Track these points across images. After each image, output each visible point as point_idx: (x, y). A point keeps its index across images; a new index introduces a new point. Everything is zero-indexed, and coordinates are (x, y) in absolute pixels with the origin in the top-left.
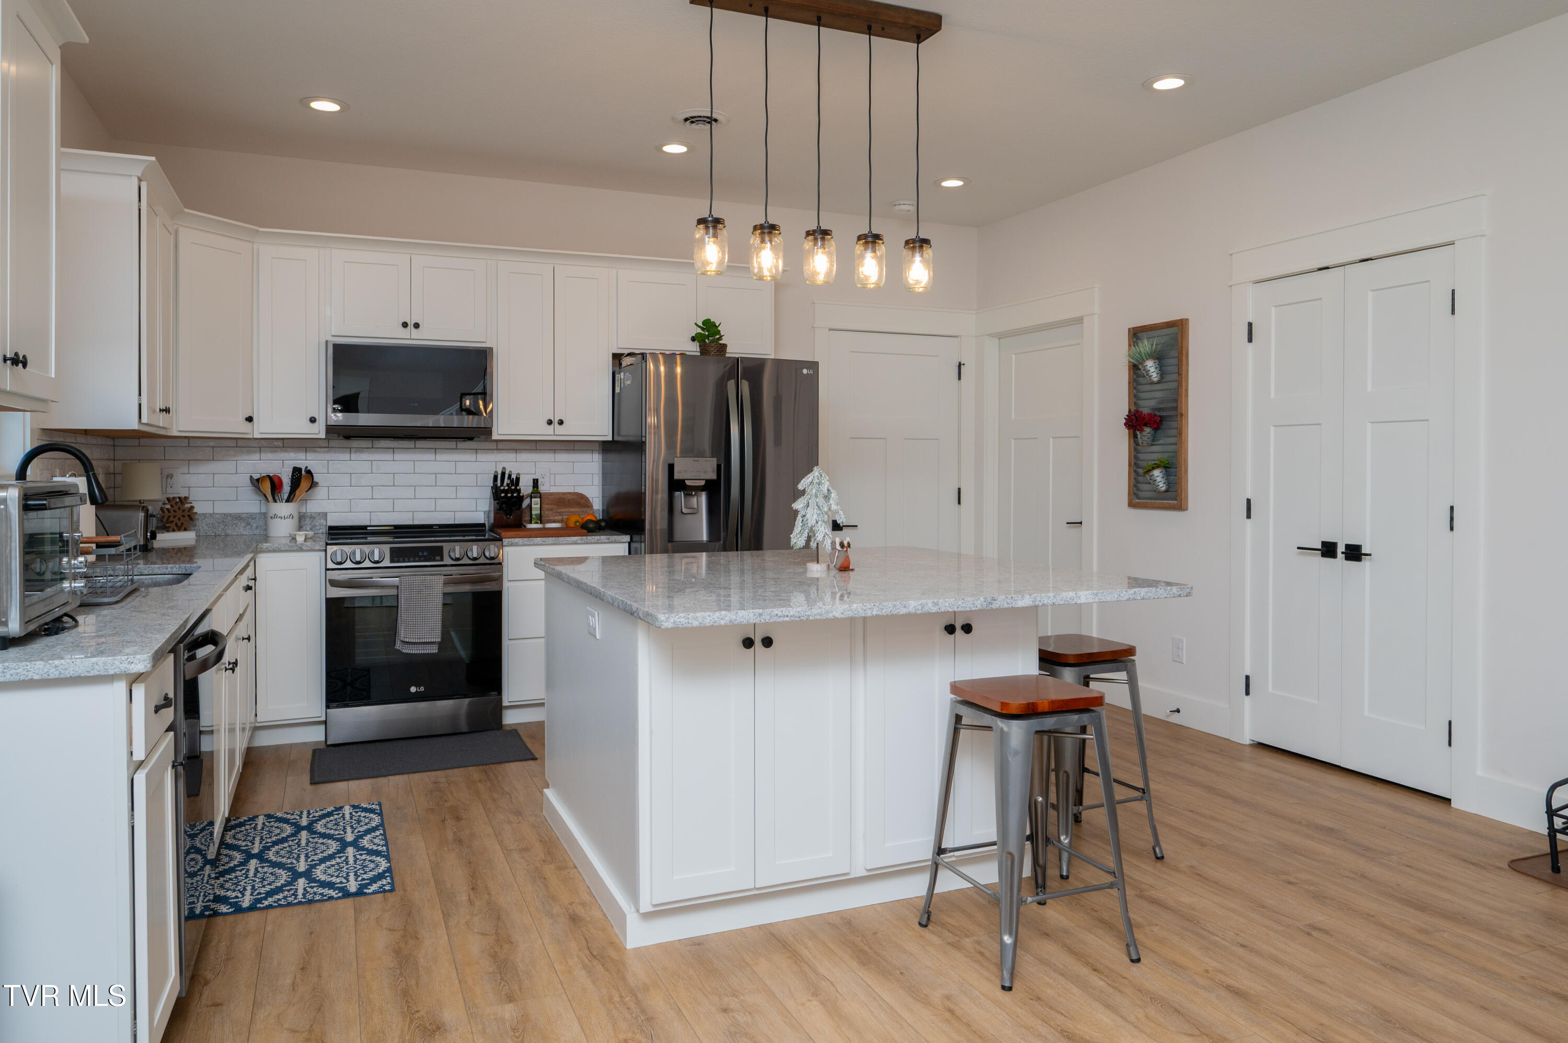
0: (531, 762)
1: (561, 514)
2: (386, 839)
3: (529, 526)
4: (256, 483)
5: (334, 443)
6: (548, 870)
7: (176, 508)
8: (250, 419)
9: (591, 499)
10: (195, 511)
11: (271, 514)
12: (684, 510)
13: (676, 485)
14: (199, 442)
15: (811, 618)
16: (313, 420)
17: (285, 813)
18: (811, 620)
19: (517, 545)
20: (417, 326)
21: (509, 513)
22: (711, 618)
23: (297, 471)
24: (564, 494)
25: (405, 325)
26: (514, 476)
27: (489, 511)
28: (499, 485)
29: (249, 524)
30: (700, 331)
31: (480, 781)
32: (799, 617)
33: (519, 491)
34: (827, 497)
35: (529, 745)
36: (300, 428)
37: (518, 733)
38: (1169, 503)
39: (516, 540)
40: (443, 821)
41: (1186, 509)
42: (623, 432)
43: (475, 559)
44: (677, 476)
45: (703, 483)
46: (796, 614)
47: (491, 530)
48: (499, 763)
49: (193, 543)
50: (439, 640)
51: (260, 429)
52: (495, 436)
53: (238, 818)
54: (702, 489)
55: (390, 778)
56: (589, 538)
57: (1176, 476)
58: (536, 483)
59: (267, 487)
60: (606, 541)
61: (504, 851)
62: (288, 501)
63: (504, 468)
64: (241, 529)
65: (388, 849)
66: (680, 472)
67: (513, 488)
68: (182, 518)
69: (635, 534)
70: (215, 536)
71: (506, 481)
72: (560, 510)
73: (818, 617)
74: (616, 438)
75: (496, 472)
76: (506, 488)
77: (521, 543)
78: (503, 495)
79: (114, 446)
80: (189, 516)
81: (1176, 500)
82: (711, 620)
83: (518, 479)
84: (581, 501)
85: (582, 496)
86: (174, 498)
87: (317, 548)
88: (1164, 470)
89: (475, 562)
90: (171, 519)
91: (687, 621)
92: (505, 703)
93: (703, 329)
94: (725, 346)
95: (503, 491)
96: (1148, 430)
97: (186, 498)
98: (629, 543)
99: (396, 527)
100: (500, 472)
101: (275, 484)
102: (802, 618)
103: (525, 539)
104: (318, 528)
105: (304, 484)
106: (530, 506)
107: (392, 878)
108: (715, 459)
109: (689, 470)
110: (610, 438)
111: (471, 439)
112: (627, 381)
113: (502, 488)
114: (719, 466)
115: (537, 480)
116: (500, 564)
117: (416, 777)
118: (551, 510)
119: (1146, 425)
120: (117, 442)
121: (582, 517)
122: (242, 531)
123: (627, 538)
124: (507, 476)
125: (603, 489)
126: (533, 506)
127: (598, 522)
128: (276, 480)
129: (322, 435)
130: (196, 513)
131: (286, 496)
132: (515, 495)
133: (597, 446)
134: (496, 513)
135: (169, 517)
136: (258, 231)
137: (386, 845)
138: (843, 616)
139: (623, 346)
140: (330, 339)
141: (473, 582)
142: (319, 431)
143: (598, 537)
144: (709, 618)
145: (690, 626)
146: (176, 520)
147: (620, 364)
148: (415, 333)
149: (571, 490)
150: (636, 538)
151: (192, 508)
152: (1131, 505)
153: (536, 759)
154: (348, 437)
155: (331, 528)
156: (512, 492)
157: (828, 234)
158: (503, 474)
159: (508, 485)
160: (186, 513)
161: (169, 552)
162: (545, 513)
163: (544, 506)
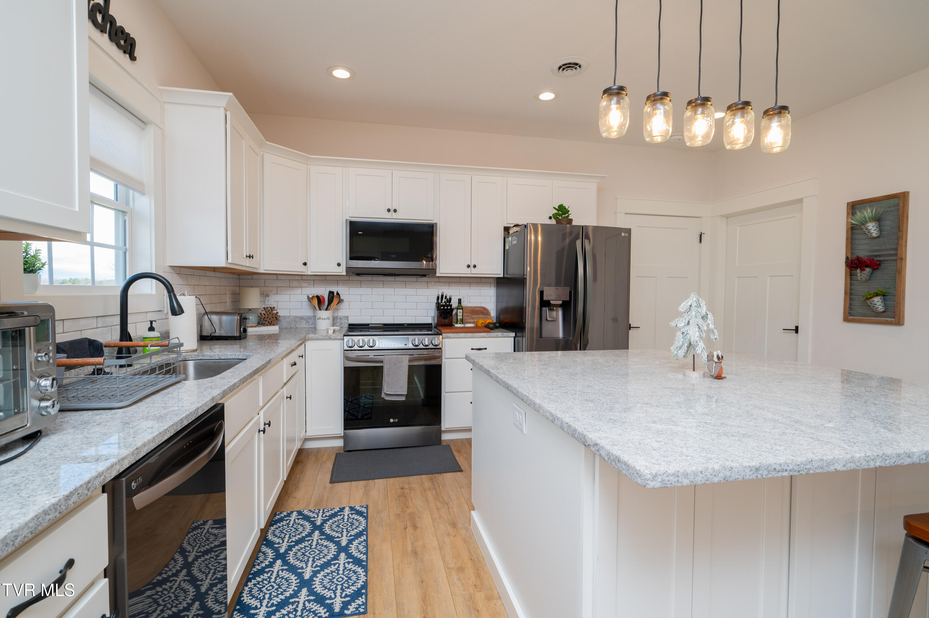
0: (459, 473)
1: (473, 318)
2: (366, 547)
3: (457, 325)
4: (310, 299)
5: (352, 278)
6: (480, 596)
7: (268, 313)
8: (305, 264)
9: (489, 310)
10: (279, 314)
11: (318, 317)
12: (548, 319)
13: (545, 304)
14: (282, 277)
15: (811, 472)
16: (339, 265)
17: (310, 510)
18: (812, 474)
19: (450, 338)
20: (395, 211)
21: (445, 318)
22: (703, 475)
23: (331, 293)
24: (475, 307)
25: (389, 210)
26: (448, 297)
27: (434, 317)
28: (440, 302)
29: (308, 322)
30: (556, 211)
31: (429, 489)
32: (799, 471)
33: (451, 306)
34: (704, 317)
35: (457, 458)
36: (332, 269)
37: (450, 448)
38: (887, 320)
39: (450, 335)
40: (405, 529)
41: (903, 324)
42: (510, 272)
43: (427, 346)
44: (545, 298)
45: (560, 302)
46: (796, 468)
47: (435, 327)
48: (440, 473)
49: (277, 332)
50: (406, 393)
51: (311, 270)
52: (438, 274)
53: (281, 513)
54: (560, 306)
55: (376, 481)
56: (492, 334)
57: (895, 301)
58: (460, 301)
59: (316, 302)
60: (502, 336)
61: (446, 569)
62: (327, 309)
63: (443, 293)
64: (304, 325)
65: (367, 558)
66: (547, 296)
67: (448, 304)
68: (271, 318)
69: (518, 332)
70: (291, 328)
71: (444, 300)
72: (473, 316)
73: (819, 471)
74: (506, 276)
75: (438, 295)
76: (444, 304)
77: (452, 337)
78: (442, 308)
79: (239, 279)
80: (276, 317)
81: (894, 318)
82: (703, 478)
83: (450, 299)
84: (484, 311)
85: (485, 309)
86: (267, 308)
87: (339, 338)
88: (882, 297)
89: (426, 348)
90: (266, 319)
91: (676, 479)
92: (443, 429)
93: (558, 210)
94: (571, 220)
95: (442, 306)
96: (868, 270)
97: (274, 308)
98: (514, 337)
99: (385, 325)
100: (440, 295)
101: (320, 300)
102: (801, 472)
103: (455, 334)
104: (343, 324)
105: (335, 301)
106: (457, 314)
107: (366, 599)
108: (568, 288)
109: (551, 294)
110: (502, 276)
111: (425, 276)
112: (513, 241)
113: (442, 304)
114: (570, 293)
115: (461, 299)
116: (441, 348)
117: (391, 480)
118: (468, 316)
119: (867, 266)
120: (241, 277)
121: (485, 320)
122: (304, 326)
123: (513, 334)
124: (444, 297)
125: (496, 305)
126: (458, 314)
127: (494, 324)
128: (321, 298)
129: (344, 273)
130: (279, 316)
131: (325, 307)
132: (449, 308)
133: (493, 281)
134: (438, 318)
135: (265, 318)
136: (309, 157)
137: (366, 554)
138: (844, 469)
139: (510, 222)
140: (348, 218)
141: (426, 359)
142: (342, 271)
143: (497, 334)
144: (701, 476)
145: (679, 484)
146: (268, 320)
147: (509, 233)
148: (395, 215)
149: (479, 305)
150: (518, 334)
151: (277, 313)
152: (846, 319)
153: (462, 471)
154: (358, 274)
155: (350, 325)
156: (447, 306)
157: (709, 101)
158: (442, 296)
159: (445, 302)
160: (274, 316)
161: (265, 337)
162: (465, 318)
163: (464, 314)
